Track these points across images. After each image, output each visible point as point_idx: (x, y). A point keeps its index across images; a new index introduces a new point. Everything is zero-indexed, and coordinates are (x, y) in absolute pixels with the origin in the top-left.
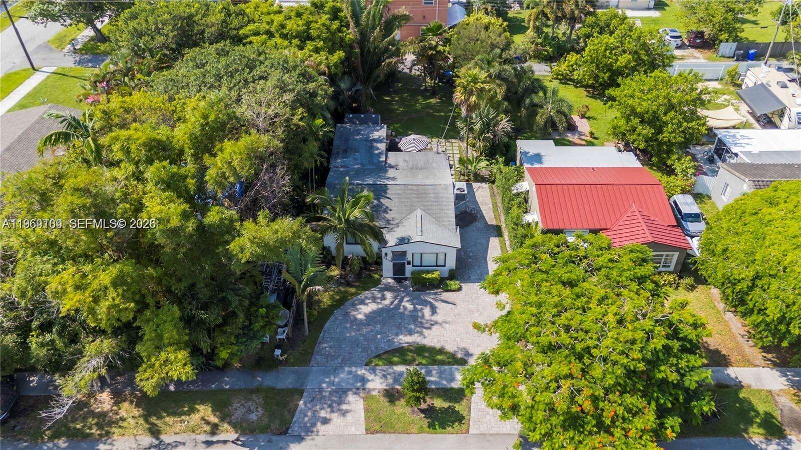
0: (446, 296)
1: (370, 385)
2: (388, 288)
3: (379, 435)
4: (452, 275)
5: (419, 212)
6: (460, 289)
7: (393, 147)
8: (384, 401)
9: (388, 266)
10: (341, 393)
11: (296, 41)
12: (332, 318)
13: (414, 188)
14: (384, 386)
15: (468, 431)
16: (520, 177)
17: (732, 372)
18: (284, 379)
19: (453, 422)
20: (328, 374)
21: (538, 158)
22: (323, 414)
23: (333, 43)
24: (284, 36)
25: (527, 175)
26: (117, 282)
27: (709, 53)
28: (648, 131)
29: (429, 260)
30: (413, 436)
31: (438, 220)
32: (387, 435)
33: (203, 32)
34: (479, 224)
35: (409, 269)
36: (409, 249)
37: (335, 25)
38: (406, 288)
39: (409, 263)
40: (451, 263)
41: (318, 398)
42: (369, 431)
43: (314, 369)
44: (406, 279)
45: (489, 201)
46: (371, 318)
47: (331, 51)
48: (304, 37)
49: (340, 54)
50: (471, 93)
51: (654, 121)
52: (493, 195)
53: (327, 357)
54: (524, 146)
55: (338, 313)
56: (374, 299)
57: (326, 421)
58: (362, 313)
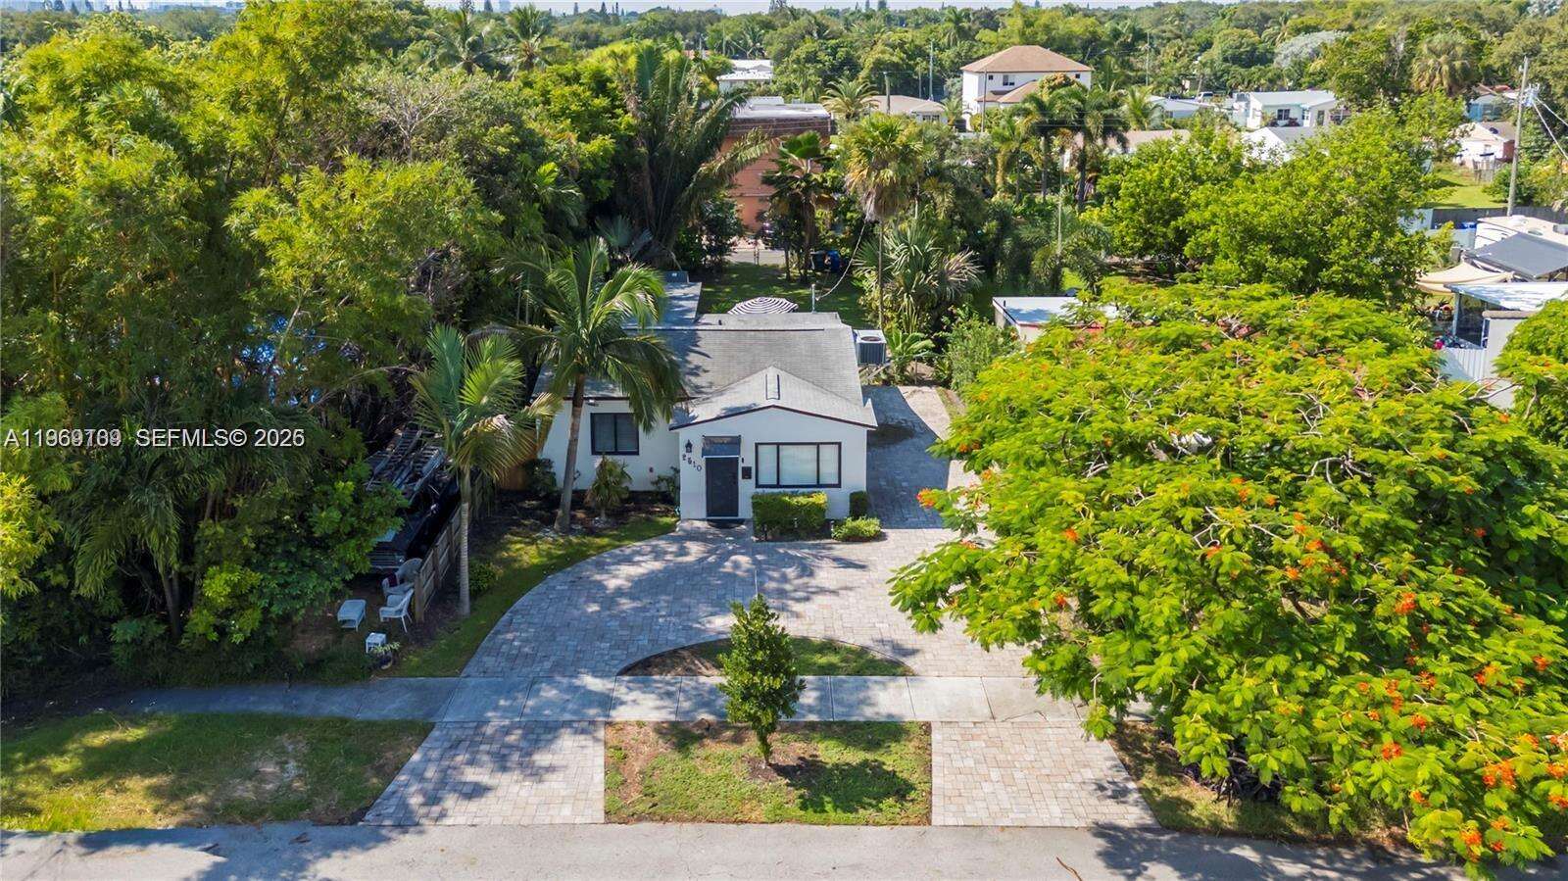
0: (848, 549)
1: (620, 714)
2: (695, 536)
3: (645, 826)
4: (859, 505)
5: (771, 373)
6: (879, 537)
8: (668, 747)
9: (693, 483)
10: (541, 732)
12: (540, 588)
13: (762, 335)
14: (664, 716)
15: (926, 819)
19: (879, 798)
20: (509, 691)
21: (1043, 315)
22: (471, 775)
29: (799, 465)
30: (752, 830)
31: (819, 385)
32: (672, 828)
34: (918, 443)
35: (746, 489)
36: (748, 433)
37: (601, 102)
38: (739, 536)
39: (747, 473)
40: (856, 477)
41: (470, 740)
42: (615, 815)
43: (471, 682)
44: (741, 522)
45: (940, 409)
46: (644, 586)
47: (586, 137)
49: (603, 142)
50: (881, 166)
52: (950, 406)
53: (512, 659)
54: (1011, 304)
55: (559, 582)
56: (658, 554)
57: (477, 791)
58: (618, 578)
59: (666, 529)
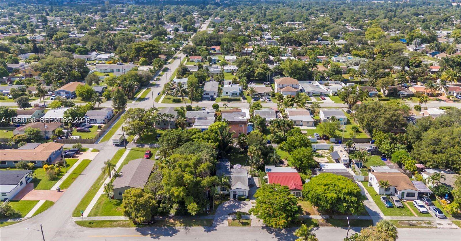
0: (246, 202)
1: (228, 218)
2: (232, 201)
3: (232, 227)
4: (248, 198)
5: (239, 182)
6: (249, 201)
7: (232, 167)
8: (232, 221)
9: (232, 195)
10: (223, 220)
11: (206, 140)
13: (238, 176)
14: (232, 218)
15: (251, 226)
16: (265, 175)
17: (310, 216)
18: (210, 217)
19: (247, 225)
20: (219, 217)
21: (270, 170)
23: (216, 140)
24: (203, 139)
25: (267, 174)
26: (183, 190)
27: (328, 141)
28: (300, 163)
29: (242, 193)
30: (239, 227)
31: (244, 184)
33: (183, 139)
34: (255, 187)
35: (237, 196)
36: (237, 190)
37: (216, 135)
38: (236, 201)
39: (237, 194)
40: (247, 194)
41: (217, 221)
42: (229, 226)
43: (216, 215)
44: (236, 199)
45: (258, 182)
46: (228, 207)
47: (215, 143)
48: (209, 139)
49: (218, 143)
50: (252, 153)
51: (301, 160)
52: (259, 180)
53: (219, 213)
54: (267, 167)
55: (220, 206)
56: (229, 203)
57: (219, 225)
58: (226, 205)
59: (229, 200)
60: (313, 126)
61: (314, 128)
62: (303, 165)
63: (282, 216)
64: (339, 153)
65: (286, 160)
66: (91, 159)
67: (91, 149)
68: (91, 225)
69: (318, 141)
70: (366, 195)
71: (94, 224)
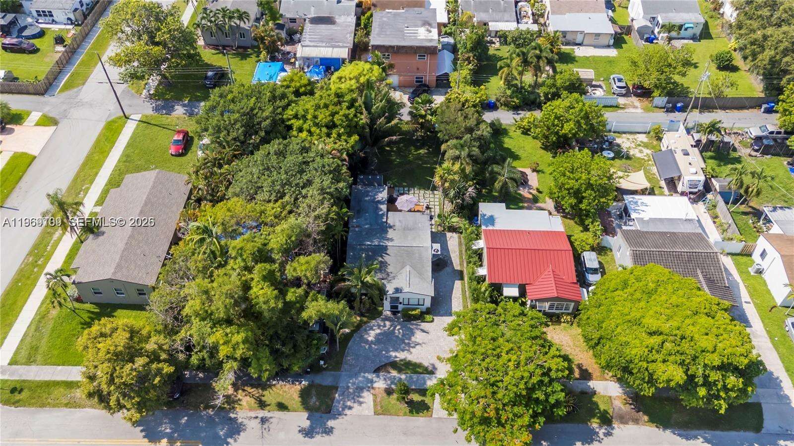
0: (424, 326)
1: (375, 385)
2: (387, 319)
3: (381, 416)
4: (428, 311)
5: (408, 268)
6: (432, 321)
8: (385, 395)
9: (387, 304)
10: (360, 389)
11: (324, 130)
12: (352, 339)
13: (405, 248)
14: (385, 386)
15: (431, 416)
16: (478, 237)
17: (592, 384)
18: (326, 379)
19: (424, 410)
20: (351, 377)
21: (491, 220)
22: (349, 403)
23: (352, 128)
24: (316, 125)
25: (483, 236)
27: (646, 102)
29: (414, 300)
30: (401, 417)
31: (420, 274)
32: (386, 416)
33: (259, 123)
34: (448, 269)
35: (400, 307)
36: (401, 296)
38: (398, 319)
39: (401, 303)
40: (428, 303)
41: (345, 394)
42: (376, 413)
43: (343, 373)
44: (398, 312)
45: (457, 249)
46: (379, 339)
47: (350, 135)
48: (331, 126)
49: (355, 137)
50: (446, 181)
52: (460, 244)
53: (350, 365)
54: (486, 209)
55: (357, 337)
56: (379, 326)
57: (350, 408)
58: (371, 336)
59: (380, 313)
60: (608, 46)
61: (613, 53)
62: (583, 206)
63: (520, 422)
64: (679, 156)
65: (534, 170)
66: (35, 152)
67: (35, 116)
68: (17, 397)
69: (622, 101)
70: (745, 306)
71: (25, 394)
